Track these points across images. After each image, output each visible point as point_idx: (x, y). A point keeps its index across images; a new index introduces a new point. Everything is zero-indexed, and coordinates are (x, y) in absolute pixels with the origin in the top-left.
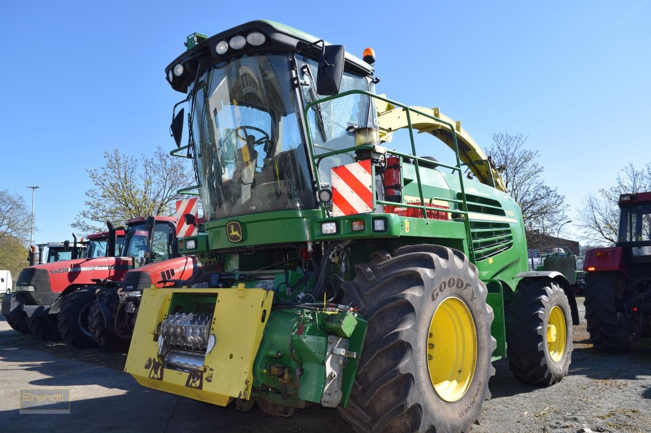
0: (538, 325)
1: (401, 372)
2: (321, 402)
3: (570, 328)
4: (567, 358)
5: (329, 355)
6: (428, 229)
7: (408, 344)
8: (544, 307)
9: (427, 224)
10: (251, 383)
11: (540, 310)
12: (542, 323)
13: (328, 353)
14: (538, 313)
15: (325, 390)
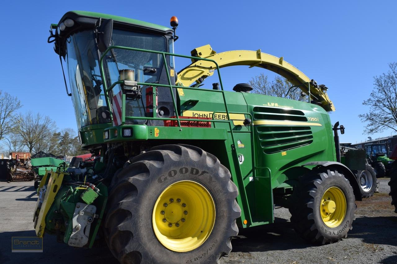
0: (309, 201)
1: (119, 229)
2: (68, 243)
3: (352, 204)
4: (346, 225)
5: (76, 215)
6: (181, 133)
7: (129, 211)
8: (316, 188)
9: (180, 130)
10: (44, 227)
11: (313, 190)
12: (313, 199)
13: (75, 214)
14: (309, 192)
15: (71, 236)
